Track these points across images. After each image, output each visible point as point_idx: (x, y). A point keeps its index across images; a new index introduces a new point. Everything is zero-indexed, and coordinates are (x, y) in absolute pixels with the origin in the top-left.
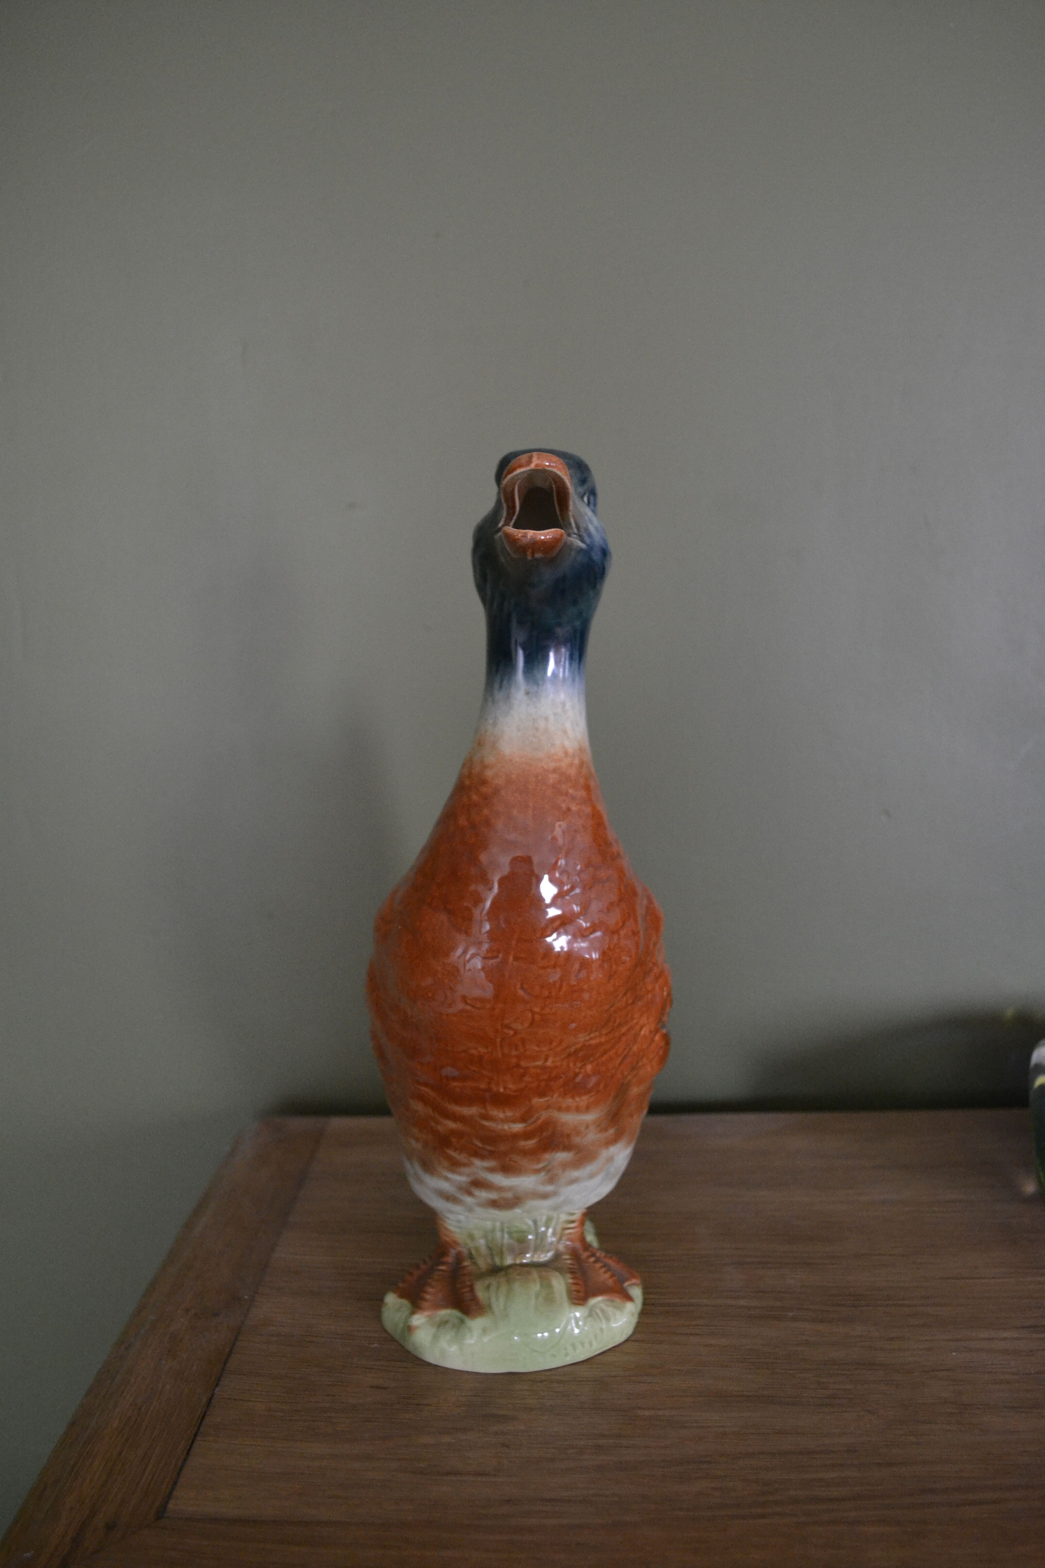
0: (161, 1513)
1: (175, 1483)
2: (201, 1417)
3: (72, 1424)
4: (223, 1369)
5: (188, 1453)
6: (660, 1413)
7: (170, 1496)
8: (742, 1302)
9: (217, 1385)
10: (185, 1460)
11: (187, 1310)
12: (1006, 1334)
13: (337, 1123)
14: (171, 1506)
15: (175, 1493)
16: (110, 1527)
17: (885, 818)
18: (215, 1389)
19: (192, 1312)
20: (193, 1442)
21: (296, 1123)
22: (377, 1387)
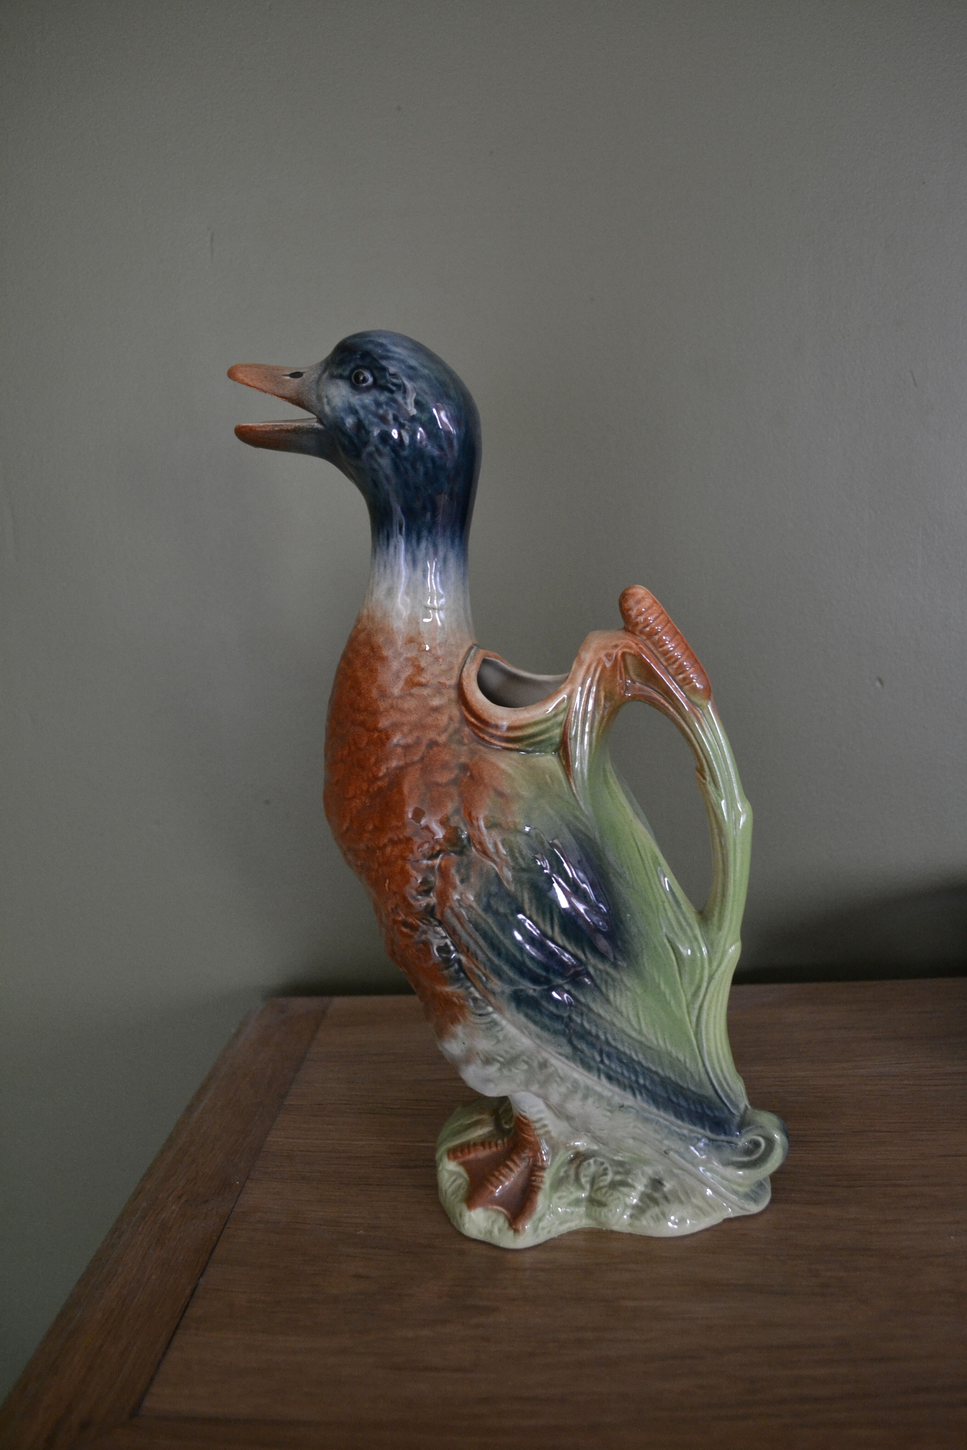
0: (136, 1410)
1: (152, 1379)
2: (183, 1309)
3: (62, 1315)
4: (209, 1258)
5: (168, 1347)
7: (145, 1392)
9: (202, 1275)
11: (179, 1197)
13: (339, 1003)
14: (147, 1403)
15: (151, 1390)
16: (85, 1425)
17: (878, 684)
18: (199, 1279)
19: (184, 1199)
20: (173, 1335)
21: (301, 1004)
22: (358, 1276)
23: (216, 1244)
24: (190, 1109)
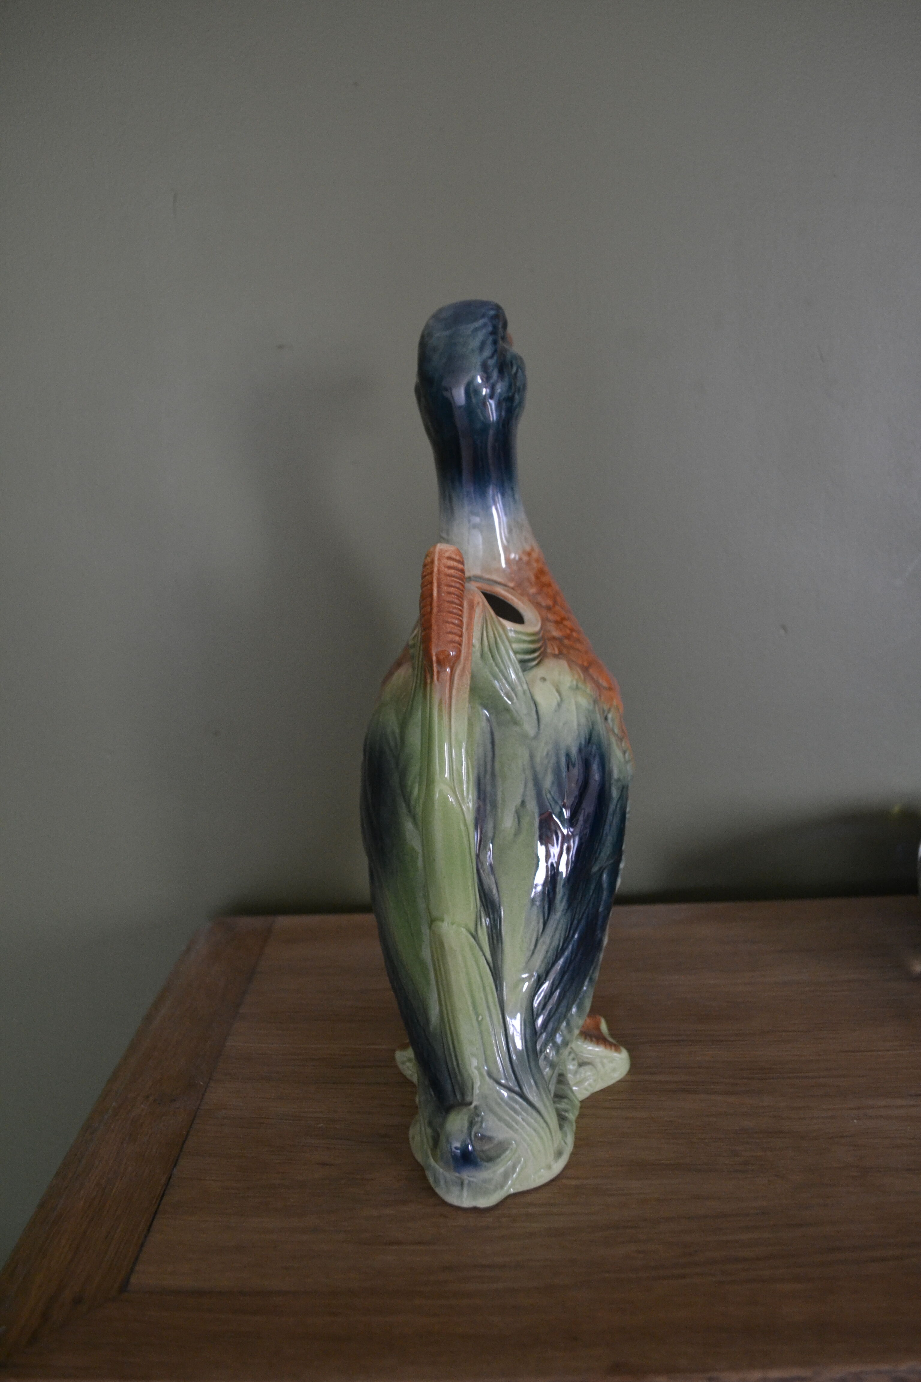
0: (124, 1286)
1: (137, 1258)
2: (161, 1196)
3: (42, 1206)
4: (181, 1151)
5: (149, 1230)
6: (585, 1182)
7: (132, 1270)
8: (659, 1078)
9: (175, 1165)
10: (146, 1237)
11: (147, 1097)
12: (899, 1102)
13: (283, 922)
14: (133, 1280)
15: (137, 1268)
16: (77, 1301)
17: (782, 632)
18: (173, 1169)
19: (151, 1098)
20: (154, 1218)
21: (246, 923)
22: (324, 1164)
23: (186, 1138)
24: (148, 1019)
